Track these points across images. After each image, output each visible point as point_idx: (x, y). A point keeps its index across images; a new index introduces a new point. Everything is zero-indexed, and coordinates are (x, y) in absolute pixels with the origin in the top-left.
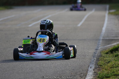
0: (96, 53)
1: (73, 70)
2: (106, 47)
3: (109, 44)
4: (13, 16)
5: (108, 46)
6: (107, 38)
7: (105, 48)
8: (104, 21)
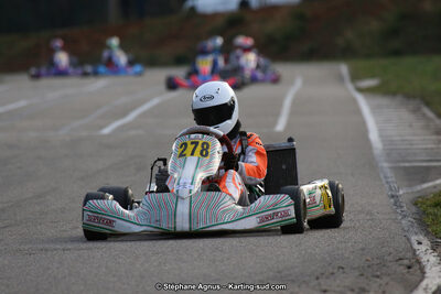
0: (402, 207)
1: (363, 249)
2: (419, 188)
3: (424, 182)
4: (22, 103)
5: (425, 186)
6: (407, 165)
7: (419, 192)
8: (358, 112)
